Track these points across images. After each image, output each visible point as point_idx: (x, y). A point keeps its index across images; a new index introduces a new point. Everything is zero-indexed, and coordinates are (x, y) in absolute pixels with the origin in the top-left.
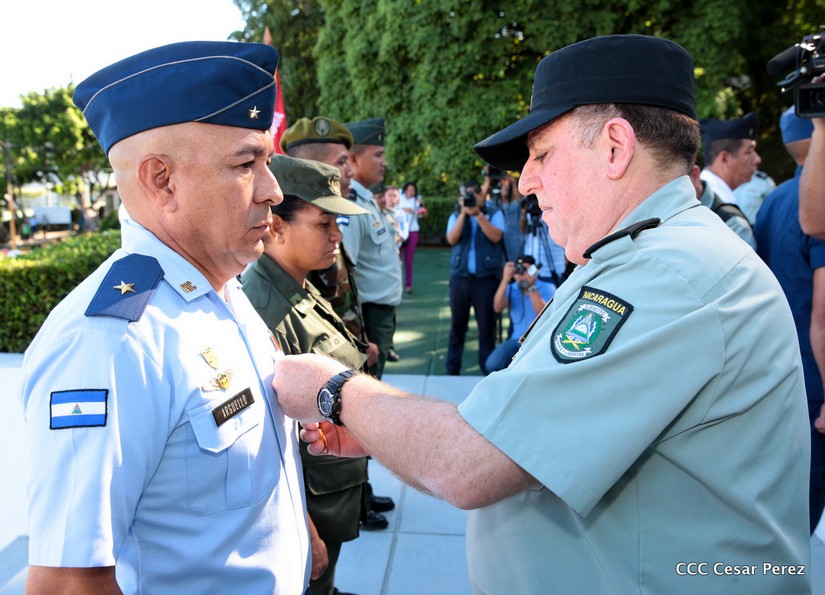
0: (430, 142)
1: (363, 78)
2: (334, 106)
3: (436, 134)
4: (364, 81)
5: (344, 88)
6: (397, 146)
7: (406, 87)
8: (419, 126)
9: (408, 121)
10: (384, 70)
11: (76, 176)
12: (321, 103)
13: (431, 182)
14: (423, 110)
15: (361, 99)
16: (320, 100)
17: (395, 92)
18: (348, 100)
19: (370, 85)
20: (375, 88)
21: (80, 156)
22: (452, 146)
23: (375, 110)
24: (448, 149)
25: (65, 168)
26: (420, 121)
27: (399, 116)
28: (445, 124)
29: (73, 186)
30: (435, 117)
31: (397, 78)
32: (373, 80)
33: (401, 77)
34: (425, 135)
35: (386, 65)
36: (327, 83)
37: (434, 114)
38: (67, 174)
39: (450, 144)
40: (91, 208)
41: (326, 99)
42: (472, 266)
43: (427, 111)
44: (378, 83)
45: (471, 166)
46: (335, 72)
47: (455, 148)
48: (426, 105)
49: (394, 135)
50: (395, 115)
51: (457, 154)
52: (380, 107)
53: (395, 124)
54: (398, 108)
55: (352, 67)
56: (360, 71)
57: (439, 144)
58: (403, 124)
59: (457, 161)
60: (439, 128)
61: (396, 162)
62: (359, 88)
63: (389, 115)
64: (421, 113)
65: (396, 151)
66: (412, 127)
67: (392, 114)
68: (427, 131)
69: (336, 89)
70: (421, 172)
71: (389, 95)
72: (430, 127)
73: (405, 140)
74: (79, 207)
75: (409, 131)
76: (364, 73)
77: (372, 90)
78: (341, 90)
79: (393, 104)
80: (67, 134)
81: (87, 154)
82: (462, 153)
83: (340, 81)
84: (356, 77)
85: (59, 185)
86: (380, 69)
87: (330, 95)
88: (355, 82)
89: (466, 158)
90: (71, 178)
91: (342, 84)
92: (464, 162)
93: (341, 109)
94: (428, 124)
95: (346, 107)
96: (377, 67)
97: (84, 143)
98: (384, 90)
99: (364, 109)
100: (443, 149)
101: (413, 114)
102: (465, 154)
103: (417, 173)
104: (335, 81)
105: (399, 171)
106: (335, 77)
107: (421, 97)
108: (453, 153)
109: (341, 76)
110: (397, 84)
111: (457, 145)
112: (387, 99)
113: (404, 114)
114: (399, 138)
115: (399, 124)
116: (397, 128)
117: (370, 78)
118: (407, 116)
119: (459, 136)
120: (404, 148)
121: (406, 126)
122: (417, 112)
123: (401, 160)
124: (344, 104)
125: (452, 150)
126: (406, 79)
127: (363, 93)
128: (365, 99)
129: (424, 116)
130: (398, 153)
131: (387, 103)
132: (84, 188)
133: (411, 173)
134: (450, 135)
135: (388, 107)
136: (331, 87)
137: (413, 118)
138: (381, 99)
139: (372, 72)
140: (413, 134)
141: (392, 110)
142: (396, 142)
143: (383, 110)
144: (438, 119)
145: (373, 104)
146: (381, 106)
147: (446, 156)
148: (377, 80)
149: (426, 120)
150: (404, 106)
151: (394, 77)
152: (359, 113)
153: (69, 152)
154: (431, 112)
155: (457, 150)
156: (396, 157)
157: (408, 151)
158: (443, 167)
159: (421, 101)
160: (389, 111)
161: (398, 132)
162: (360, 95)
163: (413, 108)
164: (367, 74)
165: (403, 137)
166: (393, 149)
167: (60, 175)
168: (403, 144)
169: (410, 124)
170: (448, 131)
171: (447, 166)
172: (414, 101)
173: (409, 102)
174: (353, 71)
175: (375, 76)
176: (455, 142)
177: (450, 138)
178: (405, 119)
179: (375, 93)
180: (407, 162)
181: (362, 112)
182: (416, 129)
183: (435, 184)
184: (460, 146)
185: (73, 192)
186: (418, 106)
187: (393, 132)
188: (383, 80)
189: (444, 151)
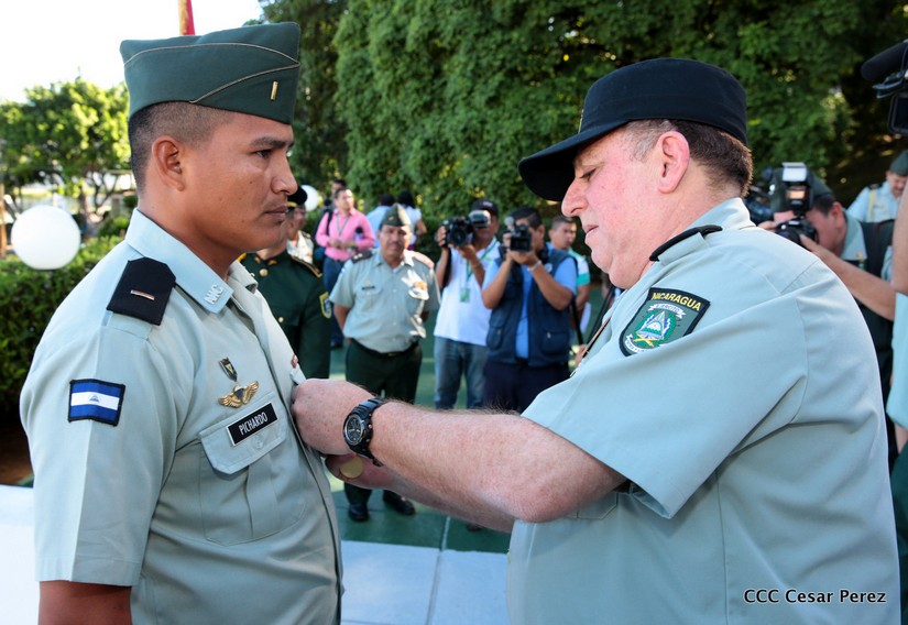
0: (463, 149)
1: (387, 70)
2: (351, 102)
3: (472, 139)
4: (387, 73)
5: (363, 81)
6: (424, 153)
7: (438, 83)
8: (451, 129)
9: (438, 124)
10: (412, 60)
11: (79, 178)
12: (338, 100)
13: (462, 197)
14: (457, 110)
15: (384, 94)
16: (336, 96)
17: (424, 88)
18: (368, 94)
19: (395, 78)
20: (402, 81)
21: (84, 156)
22: (490, 156)
23: (400, 107)
24: (485, 158)
25: (69, 169)
26: (453, 123)
27: (428, 116)
28: (483, 130)
29: (76, 189)
30: (471, 119)
31: (428, 72)
32: (399, 72)
33: (432, 70)
34: (457, 140)
35: (415, 55)
36: (344, 76)
37: (470, 115)
38: (70, 175)
39: (487, 153)
40: (95, 213)
41: (342, 94)
42: (522, 346)
43: (462, 112)
44: (405, 76)
45: (511, 182)
46: (354, 63)
47: (493, 158)
48: (461, 104)
49: (421, 139)
50: (424, 115)
51: (495, 165)
52: (405, 105)
53: (423, 126)
54: (427, 107)
55: (374, 57)
56: (384, 62)
57: (474, 152)
58: (432, 126)
59: (495, 174)
60: (475, 132)
61: (422, 172)
62: (382, 82)
63: (416, 115)
64: (454, 114)
65: (422, 158)
66: (443, 130)
67: (420, 115)
68: (460, 135)
69: (354, 82)
70: (451, 185)
71: (417, 91)
72: (465, 130)
73: (434, 146)
74: (82, 211)
75: (439, 135)
76: (389, 64)
77: (397, 84)
78: (359, 84)
79: (421, 103)
80: (71, 132)
81: (92, 154)
82: (502, 164)
83: (359, 73)
84: (379, 68)
85: (62, 186)
86: (408, 60)
87: (348, 90)
88: (377, 75)
89: (507, 171)
90: (75, 179)
91: (361, 77)
92: (503, 176)
93: (359, 106)
94: (462, 127)
95: (365, 103)
96: (404, 56)
97: (89, 142)
98: (412, 84)
99: (388, 107)
100: (477, 158)
101: (445, 115)
102: (506, 166)
103: (446, 185)
104: (354, 72)
105: (425, 182)
106: (355, 67)
107: (455, 94)
108: (490, 164)
109: (360, 67)
110: (427, 78)
111: (496, 154)
112: (414, 96)
113: (434, 114)
114: (427, 143)
115: (428, 126)
116: (425, 131)
117: (395, 70)
118: (437, 117)
119: (499, 145)
120: (432, 156)
121: (436, 129)
122: (450, 112)
123: (428, 169)
124: (362, 100)
125: (490, 160)
126: (438, 73)
127: (386, 88)
128: (388, 95)
129: (457, 118)
130: (425, 162)
131: (414, 101)
132: (89, 191)
133: (438, 186)
134: (488, 141)
135: (415, 106)
136: (348, 80)
137: (445, 120)
138: (407, 96)
139: (398, 63)
140: (443, 139)
141: (419, 110)
142: (422, 147)
143: (409, 109)
144: (474, 122)
145: (398, 101)
146: (406, 103)
147: (481, 167)
148: (404, 73)
149: (459, 122)
150: (436, 105)
151: (424, 70)
152: (381, 112)
153: (73, 151)
154: (467, 112)
155: (495, 161)
156: (422, 165)
157: (436, 159)
158: (477, 181)
159: (455, 99)
160: (415, 110)
161: (426, 136)
162: (383, 90)
163: (445, 107)
164: (392, 65)
165: (432, 142)
166: (419, 157)
167: (63, 175)
168: (431, 150)
169: (440, 126)
170: (486, 137)
171: (482, 180)
172: (447, 101)
173: (442, 100)
174: (376, 61)
175: (401, 68)
176: (494, 151)
177: (488, 145)
178: (435, 121)
179: (401, 87)
180: (435, 172)
181: (385, 110)
182: (448, 134)
183: (467, 201)
184: (500, 155)
185: (76, 195)
186: (451, 105)
187: (419, 136)
188: (410, 73)
189: (478, 161)
